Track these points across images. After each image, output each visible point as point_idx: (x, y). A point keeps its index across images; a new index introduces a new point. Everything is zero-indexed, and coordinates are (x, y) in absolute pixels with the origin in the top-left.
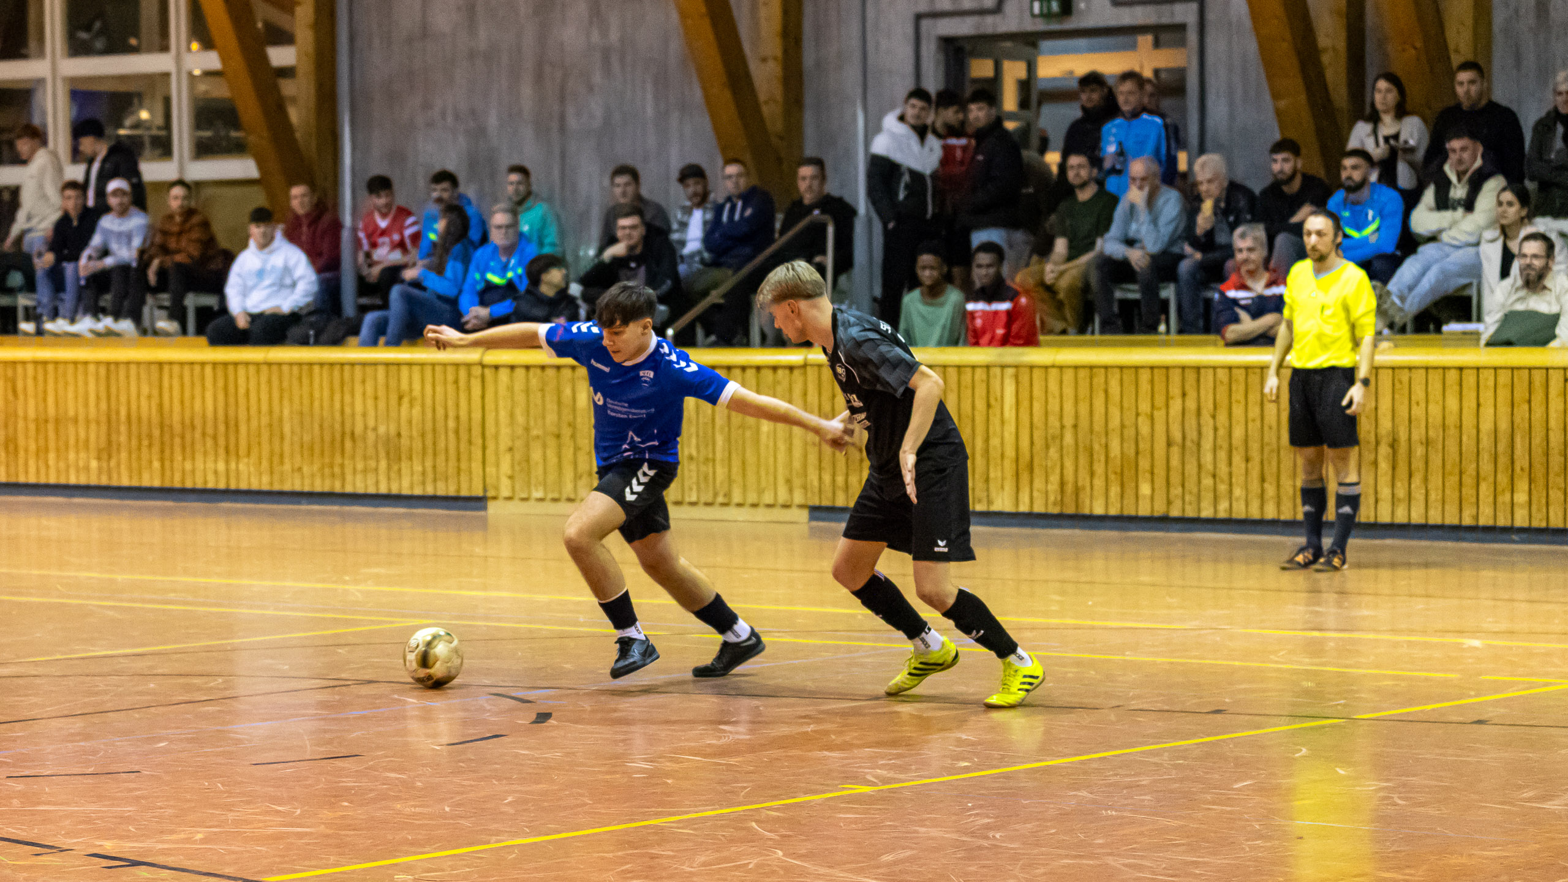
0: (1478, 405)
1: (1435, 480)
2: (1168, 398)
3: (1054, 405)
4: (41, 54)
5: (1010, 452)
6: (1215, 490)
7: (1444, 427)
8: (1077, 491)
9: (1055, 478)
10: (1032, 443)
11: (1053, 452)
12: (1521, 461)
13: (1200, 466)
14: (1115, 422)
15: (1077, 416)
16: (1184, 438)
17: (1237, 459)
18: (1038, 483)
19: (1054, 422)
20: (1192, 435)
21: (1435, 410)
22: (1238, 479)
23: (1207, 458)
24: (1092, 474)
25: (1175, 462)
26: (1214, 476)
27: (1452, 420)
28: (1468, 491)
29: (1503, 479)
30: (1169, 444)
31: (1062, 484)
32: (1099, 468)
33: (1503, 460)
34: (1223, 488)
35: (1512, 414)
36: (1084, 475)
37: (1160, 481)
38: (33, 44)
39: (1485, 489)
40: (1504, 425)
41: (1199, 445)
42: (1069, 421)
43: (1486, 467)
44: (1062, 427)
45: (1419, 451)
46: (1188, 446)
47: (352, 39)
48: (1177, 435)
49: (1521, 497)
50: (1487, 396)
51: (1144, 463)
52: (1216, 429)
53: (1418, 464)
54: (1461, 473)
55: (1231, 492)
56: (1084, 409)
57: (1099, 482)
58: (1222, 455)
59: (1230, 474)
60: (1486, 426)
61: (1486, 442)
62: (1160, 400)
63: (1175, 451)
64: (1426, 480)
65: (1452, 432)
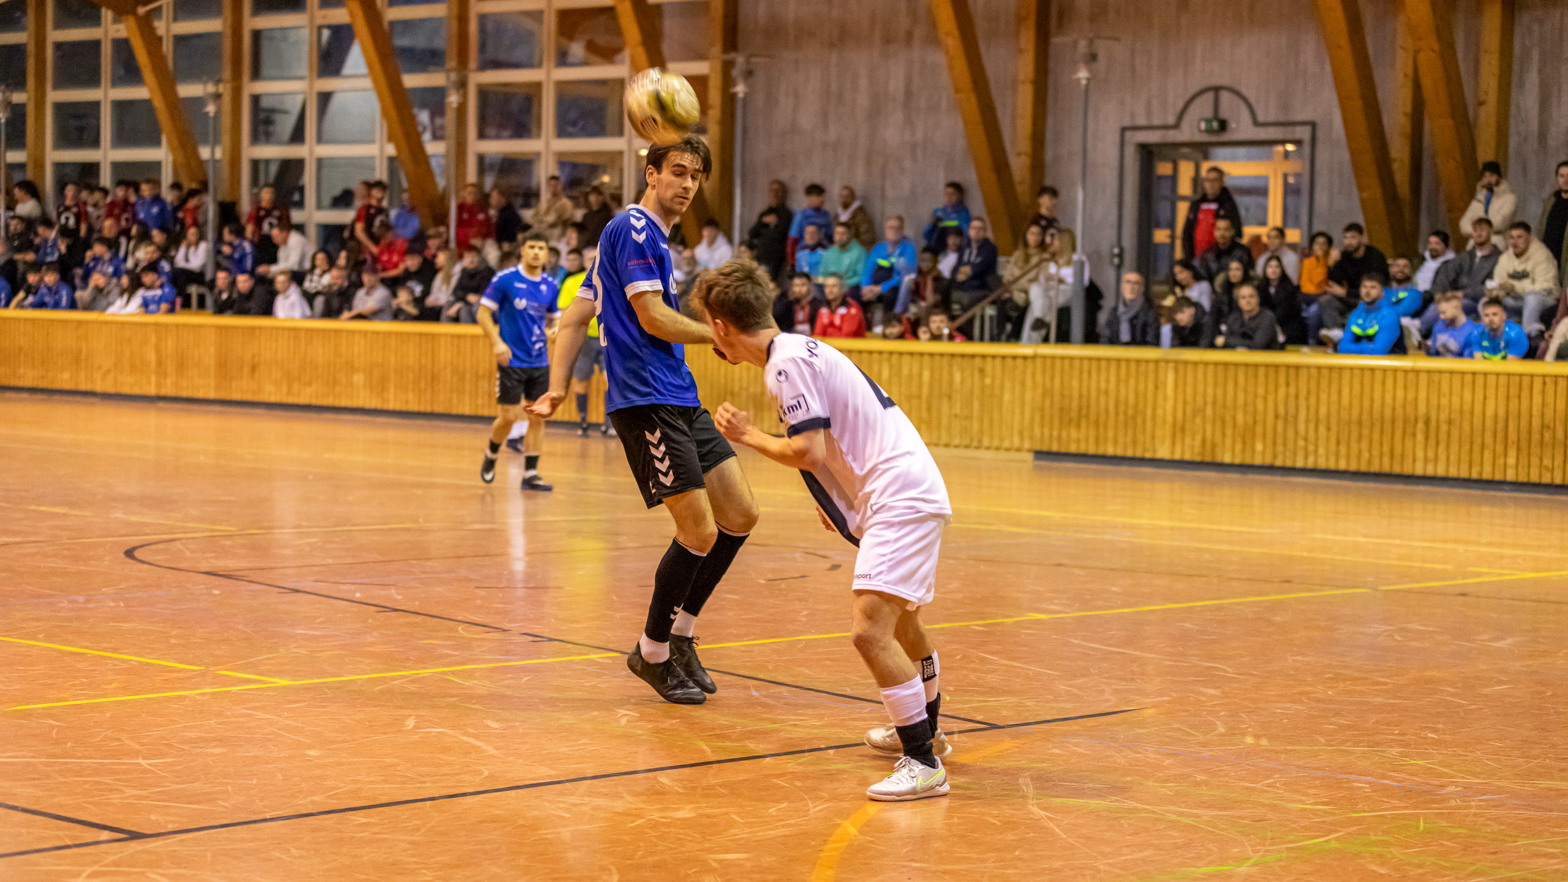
0: (1485, 398)
1: (1454, 448)
2: (1277, 386)
3: (1200, 389)
4: (538, 136)
5: (1170, 419)
6: (1306, 449)
7: (1461, 412)
8: (1214, 446)
9: (1199, 438)
10: (1184, 414)
11: (1198, 420)
12: (1513, 436)
13: (1296, 433)
14: (1241, 400)
15: (1215, 395)
16: (1287, 413)
17: (1322, 429)
18: (1188, 440)
19: (1200, 400)
20: (1292, 411)
21: (1456, 401)
22: (1322, 442)
23: (1302, 428)
24: (1224, 435)
25: (1280, 429)
26: (1306, 439)
27: (1467, 408)
28: (1476, 456)
29: (1500, 448)
30: (1277, 417)
31: (1204, 441)
32: (1229, 432)
33: (1500, 436)
34: (1311, 448)
35: (1508, 405)
36: (1218, 435)
37: (1269, 442)
38: (534, 130)
39: (1488, 455)
40: (1501, 412)
41: (1296, 418)
42: (1210, 399)
43: (1489, 440)
44: (1205, 403)
45: (1444, 427)
46: (1289, 419)
47: (745, 131)
48: (1281, 411)
49: (1511, 461)
50: (1491, 392)
51: (1259, 429)
52: (1308, 408)
53: (1443, 436)
54: (1472, 443)
55: (1316, 451)
56: (1220, 392)
57: (1228, 442)
58: (1312, 426)
59: (1317, 439)
60: (1490, 412)
61: (1489, 423)
62: (1271, 388)
63: (1280, 423)
64: (1448, 447)
65: (1467, 416)
